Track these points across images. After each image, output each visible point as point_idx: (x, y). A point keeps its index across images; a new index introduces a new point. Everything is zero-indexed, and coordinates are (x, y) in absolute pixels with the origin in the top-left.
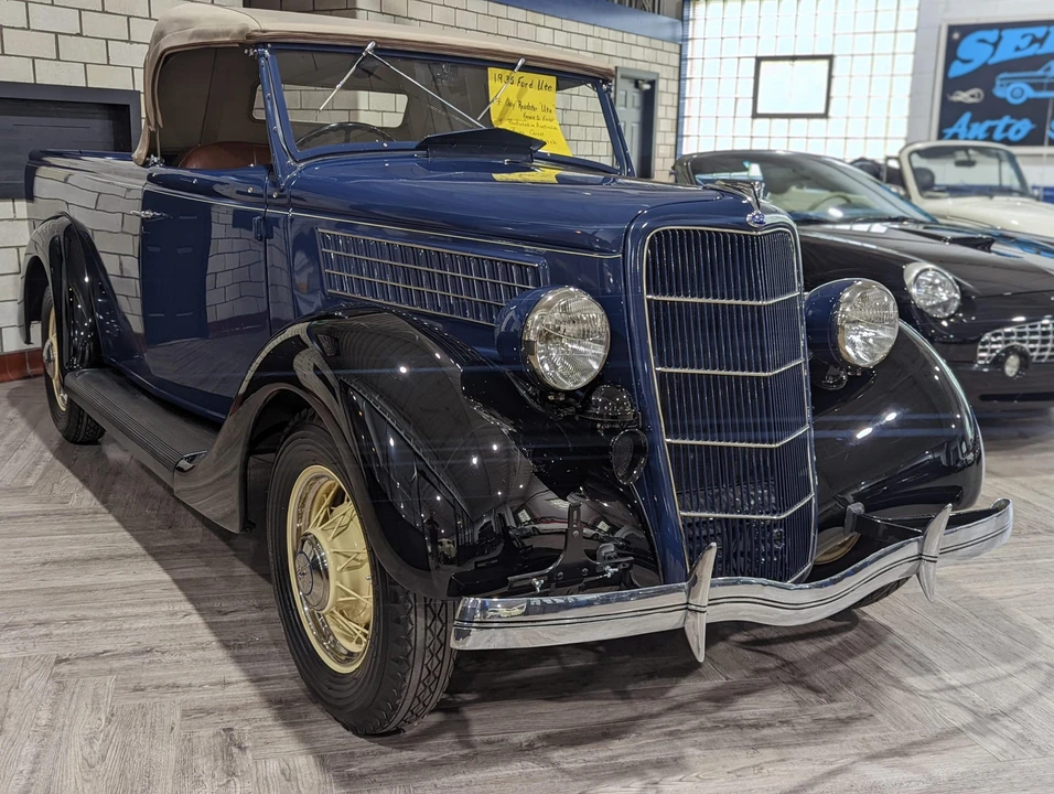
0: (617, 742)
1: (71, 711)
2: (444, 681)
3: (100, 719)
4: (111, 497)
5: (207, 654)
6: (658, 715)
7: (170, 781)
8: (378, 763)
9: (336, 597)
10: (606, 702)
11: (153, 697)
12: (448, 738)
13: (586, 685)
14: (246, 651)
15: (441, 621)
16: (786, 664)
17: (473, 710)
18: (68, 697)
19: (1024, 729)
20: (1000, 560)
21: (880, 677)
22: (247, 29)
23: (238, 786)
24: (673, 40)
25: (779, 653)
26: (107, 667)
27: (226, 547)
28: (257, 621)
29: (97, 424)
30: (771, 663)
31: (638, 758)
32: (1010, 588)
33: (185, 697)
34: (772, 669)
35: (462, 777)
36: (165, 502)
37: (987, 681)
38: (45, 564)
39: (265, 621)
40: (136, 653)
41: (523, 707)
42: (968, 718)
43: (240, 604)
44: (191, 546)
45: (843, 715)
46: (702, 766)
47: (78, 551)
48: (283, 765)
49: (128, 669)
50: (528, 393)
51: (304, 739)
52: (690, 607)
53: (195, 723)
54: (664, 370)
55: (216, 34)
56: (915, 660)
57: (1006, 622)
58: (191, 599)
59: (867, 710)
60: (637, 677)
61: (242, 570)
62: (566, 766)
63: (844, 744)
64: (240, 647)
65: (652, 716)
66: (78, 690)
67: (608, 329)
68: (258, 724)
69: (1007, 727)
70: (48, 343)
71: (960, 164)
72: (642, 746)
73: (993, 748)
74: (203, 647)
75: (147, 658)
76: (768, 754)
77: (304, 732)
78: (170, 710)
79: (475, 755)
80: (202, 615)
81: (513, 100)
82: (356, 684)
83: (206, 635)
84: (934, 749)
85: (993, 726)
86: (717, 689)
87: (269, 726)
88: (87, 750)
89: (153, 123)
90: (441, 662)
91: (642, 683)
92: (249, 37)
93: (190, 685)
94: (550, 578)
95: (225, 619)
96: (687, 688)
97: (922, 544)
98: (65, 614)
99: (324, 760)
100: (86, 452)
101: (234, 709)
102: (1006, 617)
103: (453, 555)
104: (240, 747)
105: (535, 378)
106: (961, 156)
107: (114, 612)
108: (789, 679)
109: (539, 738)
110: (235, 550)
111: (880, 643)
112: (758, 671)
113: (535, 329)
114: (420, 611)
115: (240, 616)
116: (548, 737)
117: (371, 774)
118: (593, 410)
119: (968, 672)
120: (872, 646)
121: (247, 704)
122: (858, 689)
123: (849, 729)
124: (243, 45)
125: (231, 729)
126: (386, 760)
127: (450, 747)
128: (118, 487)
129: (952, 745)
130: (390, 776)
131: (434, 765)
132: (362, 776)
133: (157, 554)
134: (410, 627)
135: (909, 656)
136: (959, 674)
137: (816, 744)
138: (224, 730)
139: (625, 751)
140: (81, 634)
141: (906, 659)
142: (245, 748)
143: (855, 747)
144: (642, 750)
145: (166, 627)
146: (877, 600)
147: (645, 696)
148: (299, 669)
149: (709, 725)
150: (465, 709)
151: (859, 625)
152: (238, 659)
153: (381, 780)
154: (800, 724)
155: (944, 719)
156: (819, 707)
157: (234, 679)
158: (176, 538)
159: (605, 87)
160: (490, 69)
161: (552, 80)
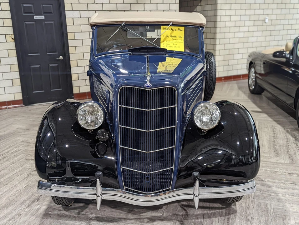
0: (111, 223)
8: (56, 212)
16: (186, 215)
23: (27, 209)
25: (189, 211)
30: (182, 213)
48: (40, 207)
54: (121, 126)
81: (169, 35)
91: (139, 209)
94: (62, 179)
99: (48, 208)
109: (96, 217)
111: (226, 216)
112: (175, 215)
120: (221, 216)
135: (228, 223)
141: (225, 224)
147: (135, 213)
151: (227, 208)
159: (201, 29)
160: (162, 26)
161: (183, 28)
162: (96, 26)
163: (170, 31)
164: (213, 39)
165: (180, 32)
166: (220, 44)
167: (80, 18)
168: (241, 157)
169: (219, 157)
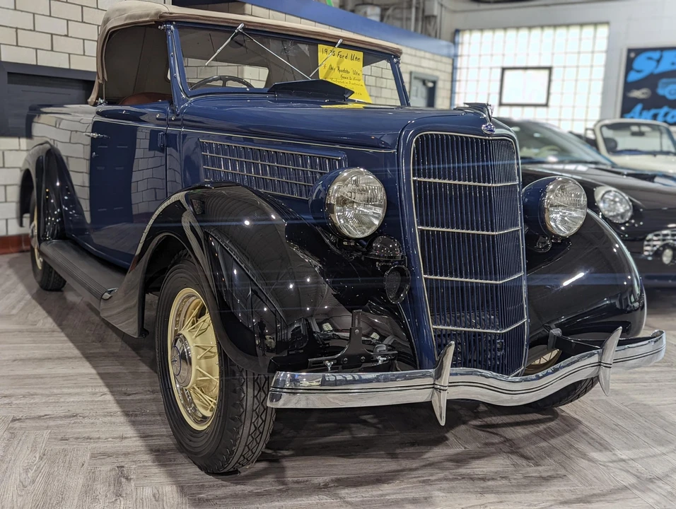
0: (386, 485)
1: (17, 451)
2: (266, 437)
3: (35, 457)
4: (64, 323)
5: (113, 419)
6: (416, 469)
7: (77, 498)
8: (219, 492)
9: (196, 377)
10: (380, 460)
11: (73, 445)
12: (270, 478)
13: (368, 448)
14: (139, 418)
15: (264, 392)
16: (507, 440)
17: (289, 461)
18: (16, 443)
19: (673, 488)
20: (657, 381)
21: (573, 451)
22: (160, 12)
23: (122, 503)
24: (449, 56)
25: (502, 434)
26: (46, 425)
27: (136, 355)
28: (150, 400)
29: (61, 277)
30: (496, 440)
31: (399, 496)
32: (665, 399)
33: (94, 445)
34: (497, 444)
35: (277, 503)
36: (99, 327)
37: (647, 457)
38: (15, 360)
39: (154, 400)
40: (66, 417)
41: (323, 461)
42: (633, 480)
43: (139, 389)
44: (113, 353)
45: (545, 475)
46: (444, 504)
47: (38, 353)
48: (155, 491)
49: (58, 426)
50: (330, 241)
51: (171, 475)
52: (436, 386)
53: (99, 462)
54: (423, 228)
55: (141, 16)
56: (597, 442)
57: (662, 420)
58: (108, 385)
59: (562, 472)
60: (403, 444)
61: (144, 368)
62: (349, 499)
63: (545, 493)
64: (136, 415)
65: (411, 470)
66: (23, 438)
67: (385, 197)
68: (142, 464)
69: (660, 487)
70: (33, 225)
71: (634, 134)
72: (403, 489)
73: (651, 501)
74: (110, 414)
75: (73, 420)
76: (491, 498)
77: (171, 470)
78: (83, 453)
79: (287, 490)
80: (113, 395)
81: (334, 66)
82: (206, 437)
83: (114, 408)
84: (609, 499)
85: (651, 486)
86: (458, 454)
87: (149, 466)
88: (24, 476)
89: (101, 78)
90: (264, 421)
91: (407, 449)
92: (161, 17)
93: (99, 438)
94: (338, 362)
95: (128, 398)
96: (437, 453)
97: (601, 355)
98: (23, 391)
99: (182, 489)
100: (53, 296)
101: (126, 454)
102: (662, 417)
103: (273, 347)
104: (127, 479)
105: (335, 230)
106: (635, 129)
107: (56, 391)
108: (509, 450)
109: (332, 481)
110: (140, 356)
111: (573, 430)
112: (487, 444)
113: (334, 196)
114: (250, 384)
115: (138, 397)
116: (338, 480)
117: (214, 499)
118: (373, 252)
119: (634, 450)
120: (567, 432)
121: (136, 452)
122: (556, 459)
123: (549, 484)
124: (158, 23)
125: (123, 467)
126: (225, 491)
127: (271, 484)
128: (70, 317)
129: (622, 497)
130: (227, 500)
131: (259, 495)
132: (208, 500)
133: (89, 357)
134: (243, 395)
135: (593, 439)
136: (628, 452)
137: (525, 493)
138: (118, 467)
139: (391, 491)
140: (31, 404)
141: (591, 441)
142: (131, 479)
143: (552, 495)
144: (403, 491)
145: (88, 402)
146: (571, 401)
147: (407, 457)
148: (173, 431)
149: (451, 477)
150: (284, 460)
151: (559, 418)
152: (133, 423)
153: (220, 503)
154: (515, 479)
155: (617, 481)
156: (529, 469)
157: (129, 436)
158: (103, 348)
159: (395, 60)
160: (320, 45)
161: (360, 55)
163: (336, 58)
165: (355, 62)
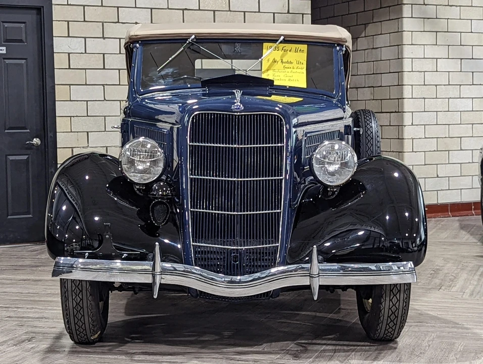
6: (204, 353)
52: (153, 273)
81: (278, 59)
92: (130, 39)
94: (96, 255)
96: (236, 349)
118: (153, 193)
149: (219, 357)
159: (338, 48)
160: (264, 44)
161: (304, 47)
162: (140, 42)
163: (280, 53)
164: (396, 112)
165: (299, 54)
166: (412, 125)
167: (86, 53)
168: (396, 240)
169: (358, 239)
